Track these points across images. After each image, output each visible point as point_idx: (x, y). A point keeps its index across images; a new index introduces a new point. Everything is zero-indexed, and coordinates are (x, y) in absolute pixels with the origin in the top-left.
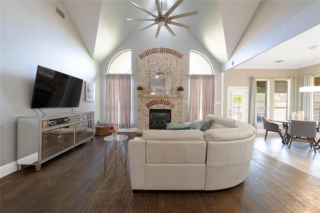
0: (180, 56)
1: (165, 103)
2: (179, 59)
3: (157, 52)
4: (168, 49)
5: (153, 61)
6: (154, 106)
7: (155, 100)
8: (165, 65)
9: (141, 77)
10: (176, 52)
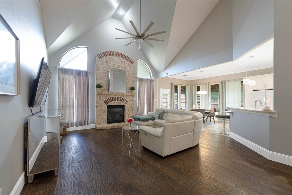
0: (131, 62)
1: (120, 99)
2: (130, 64)
3: (114, 55)
4: (123, 54)
5: (111, 63)
6: (111, 102)
7: (112, 97)
8: (120, 67)
9: (99, 76)
10: (128, 58)
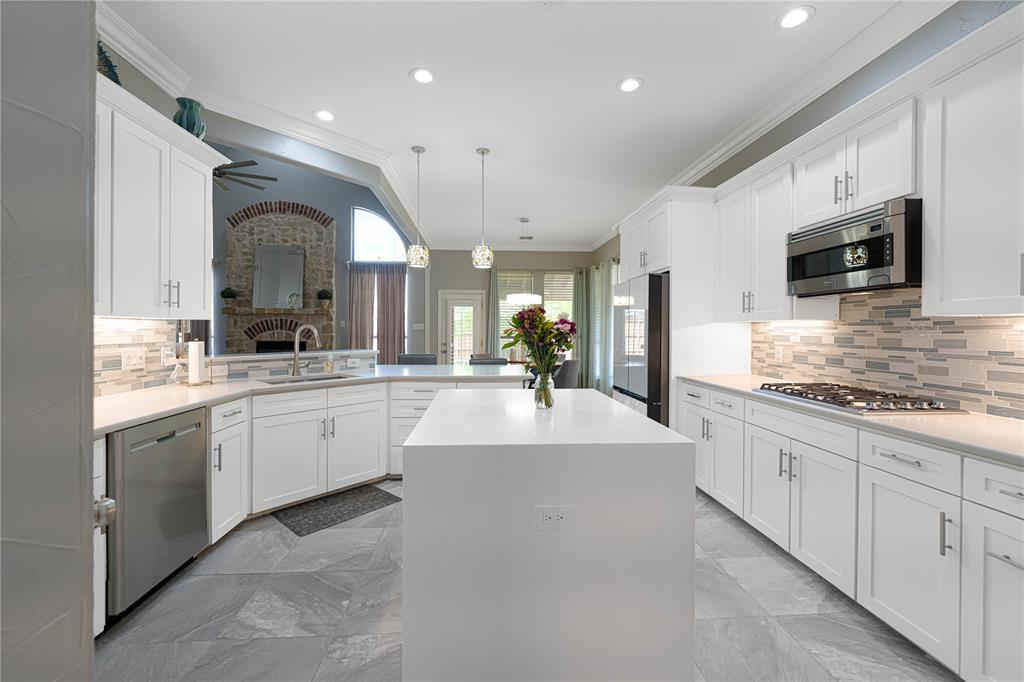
0: (324, 221)
1: (290, 326)
2: (322, 228)
3: (272, 210)
4: (298, 205)
5: (263, 232)
6: (264, 333)
7: (262, 322)
8: (290, 239)
9: (233, 268)
10: (315, 212)
